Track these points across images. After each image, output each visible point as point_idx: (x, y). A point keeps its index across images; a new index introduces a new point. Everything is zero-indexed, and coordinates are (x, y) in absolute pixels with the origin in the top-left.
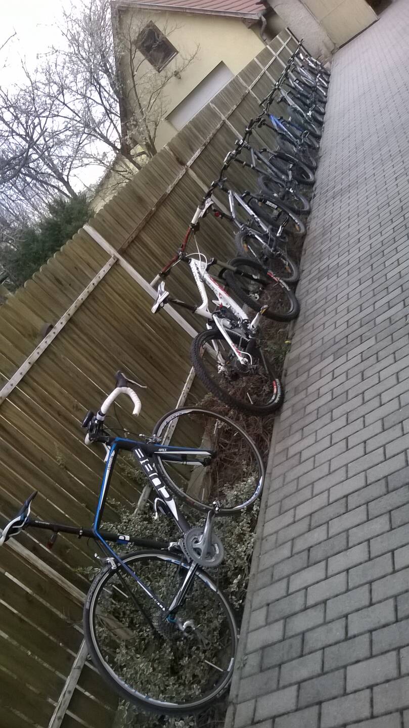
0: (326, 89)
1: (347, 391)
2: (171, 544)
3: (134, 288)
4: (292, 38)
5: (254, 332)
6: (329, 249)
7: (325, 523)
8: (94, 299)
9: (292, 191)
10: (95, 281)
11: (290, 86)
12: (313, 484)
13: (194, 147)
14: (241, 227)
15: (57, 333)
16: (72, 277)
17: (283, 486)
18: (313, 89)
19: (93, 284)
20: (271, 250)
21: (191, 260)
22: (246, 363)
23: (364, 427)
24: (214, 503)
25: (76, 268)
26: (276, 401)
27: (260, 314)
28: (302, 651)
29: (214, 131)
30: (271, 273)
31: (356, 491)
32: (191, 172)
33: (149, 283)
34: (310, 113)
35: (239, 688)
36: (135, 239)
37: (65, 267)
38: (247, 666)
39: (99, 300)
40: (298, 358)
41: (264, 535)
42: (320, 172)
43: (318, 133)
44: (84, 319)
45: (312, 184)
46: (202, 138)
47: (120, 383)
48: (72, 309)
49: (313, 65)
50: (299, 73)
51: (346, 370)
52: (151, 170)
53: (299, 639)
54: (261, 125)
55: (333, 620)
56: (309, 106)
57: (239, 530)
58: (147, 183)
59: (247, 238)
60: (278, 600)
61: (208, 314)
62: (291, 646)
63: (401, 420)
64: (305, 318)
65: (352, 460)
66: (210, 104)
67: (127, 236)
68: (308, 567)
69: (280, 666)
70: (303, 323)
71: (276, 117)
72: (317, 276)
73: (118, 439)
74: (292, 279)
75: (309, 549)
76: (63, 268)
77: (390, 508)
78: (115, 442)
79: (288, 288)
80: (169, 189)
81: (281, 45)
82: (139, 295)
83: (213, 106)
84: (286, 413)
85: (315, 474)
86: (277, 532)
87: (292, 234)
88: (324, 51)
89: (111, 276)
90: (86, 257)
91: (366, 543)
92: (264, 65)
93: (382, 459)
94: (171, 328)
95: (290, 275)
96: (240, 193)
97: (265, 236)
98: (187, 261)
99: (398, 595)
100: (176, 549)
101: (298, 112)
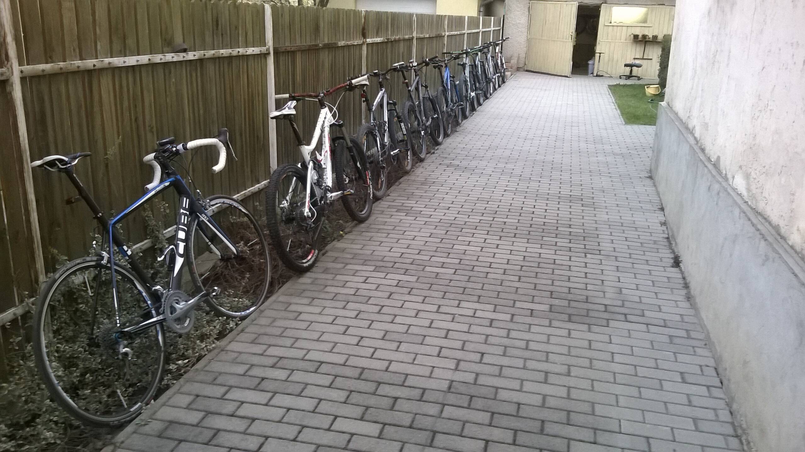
0: (495, 89)
1: (370, 297)
2: (158, 287)
3: (262, 85)
4: (500, 30)
5: (328, 201)
6: (421, 197)
7: (290, 370)
8: (229, 64)
9: (423, 134)
10: (242, 51)
11: (475, 62)
12: (297, 339)
13: (380, 33)
14: (372, 121)
15: (185, 59)
16: (228, 32)
17: (269, 326)
18: (488, 81)
19: (239, 52)
20: (381, 159)
21: (326, 107)
22: (308, 216)
23: (368, 328)
24: (216, 288)
25: (236, 27)
26: (305, 265)
27: (343, 193)
28: (210, 441)
29: (401, 37)
30: (369, 174)
31: (333, 364)
32: (365, 48)
33: (276, 94)
34: (473, 94)
35: (128, 438)
36: (292, 51)
37: (230, 19)
38: (147, 427)
39: (232, 68)
40: (343, 250)
41: (226, 349)
42: (449, 140)
43: (467, 113)
44: (211, 69)
45: (438, 144)
46: (390, 33)
47: (222, 138)
48: (210, 53)
49: (500, 64)
50: (487, 58)
51: (380, 283)
52: (341, 16)
53: (212, 433)
54: (437, 67)
55: (252, 435)
56: (476, 89)
57: (207, 330)
58: (331, 23)
59: (370, 133)
60: (209, 397)
61: (307, 157)
62: (201, 433)
63: (401, 341)
64: (368, 227)
65: (344, 342)
66: (415, 15)
67: (287, 45)
68: (254, 389)
69: (181, 441)
70: (364, 230)
71: (450, 72)
72: (399, 208)
73: (179, 177)
74: (379, 194)
75: (263, 379)
76: (228, 18)
77: (352, 389)
78: (176, 178)
79: (371, 196)
80: (341, 43)
81: (490, 27)
82: (261, 94)
83: (415, 18)
84: (306, 279)
85: (305, 334)
86: (240, 353)
87: (401, 163)
88: (514, 61)
89: (254, 60)
90: (249, 26)
91: (317, 400)
92: (468, 29)
93: (369, 355)
94: (262, 143)
95: (378, 190)
96: (389, 98)
97: (383, 145)
98: (322, 106)
99: (322, 446)
100: (157, 294)
101: (466, 85)
